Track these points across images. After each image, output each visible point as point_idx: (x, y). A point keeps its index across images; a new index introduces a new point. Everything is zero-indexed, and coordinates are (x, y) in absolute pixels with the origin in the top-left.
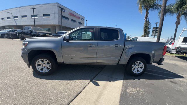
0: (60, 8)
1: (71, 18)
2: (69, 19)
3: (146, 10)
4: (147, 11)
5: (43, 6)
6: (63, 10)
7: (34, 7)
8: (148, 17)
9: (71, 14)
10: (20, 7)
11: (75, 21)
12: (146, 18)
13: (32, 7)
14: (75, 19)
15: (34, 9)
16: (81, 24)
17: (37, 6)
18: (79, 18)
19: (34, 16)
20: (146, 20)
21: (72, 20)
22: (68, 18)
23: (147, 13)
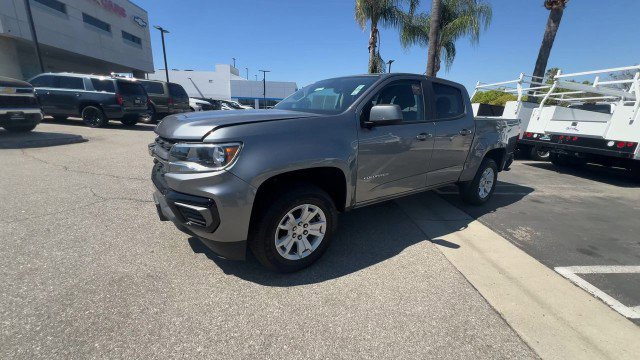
3: (370, 22)
4: (374, 24)
8: (377, 44)
12: (373, 44)
16: (139, 41)
18: (122, 12)
20: (374, 51)
21: (89, 19)
22: (59, 7)
23: (375, 31)
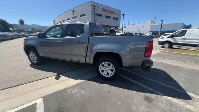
0: (93, 6)
1: (104, 14)
2: (103, 16)
5: (81, 7)
6: (97, 8)
7: (74, 9)
9: (105, 10)
10: (66, 12)
11: (110, 17)
13: (73, 10)
14: (109, 15)
15: (74, 11)
16: (117, 19)
17: (76, 8)
18: (113, 13)
19: (74, 18)
21: (106, 17)
22: (101, 15)
